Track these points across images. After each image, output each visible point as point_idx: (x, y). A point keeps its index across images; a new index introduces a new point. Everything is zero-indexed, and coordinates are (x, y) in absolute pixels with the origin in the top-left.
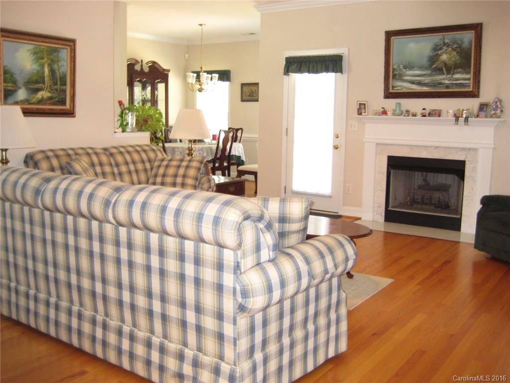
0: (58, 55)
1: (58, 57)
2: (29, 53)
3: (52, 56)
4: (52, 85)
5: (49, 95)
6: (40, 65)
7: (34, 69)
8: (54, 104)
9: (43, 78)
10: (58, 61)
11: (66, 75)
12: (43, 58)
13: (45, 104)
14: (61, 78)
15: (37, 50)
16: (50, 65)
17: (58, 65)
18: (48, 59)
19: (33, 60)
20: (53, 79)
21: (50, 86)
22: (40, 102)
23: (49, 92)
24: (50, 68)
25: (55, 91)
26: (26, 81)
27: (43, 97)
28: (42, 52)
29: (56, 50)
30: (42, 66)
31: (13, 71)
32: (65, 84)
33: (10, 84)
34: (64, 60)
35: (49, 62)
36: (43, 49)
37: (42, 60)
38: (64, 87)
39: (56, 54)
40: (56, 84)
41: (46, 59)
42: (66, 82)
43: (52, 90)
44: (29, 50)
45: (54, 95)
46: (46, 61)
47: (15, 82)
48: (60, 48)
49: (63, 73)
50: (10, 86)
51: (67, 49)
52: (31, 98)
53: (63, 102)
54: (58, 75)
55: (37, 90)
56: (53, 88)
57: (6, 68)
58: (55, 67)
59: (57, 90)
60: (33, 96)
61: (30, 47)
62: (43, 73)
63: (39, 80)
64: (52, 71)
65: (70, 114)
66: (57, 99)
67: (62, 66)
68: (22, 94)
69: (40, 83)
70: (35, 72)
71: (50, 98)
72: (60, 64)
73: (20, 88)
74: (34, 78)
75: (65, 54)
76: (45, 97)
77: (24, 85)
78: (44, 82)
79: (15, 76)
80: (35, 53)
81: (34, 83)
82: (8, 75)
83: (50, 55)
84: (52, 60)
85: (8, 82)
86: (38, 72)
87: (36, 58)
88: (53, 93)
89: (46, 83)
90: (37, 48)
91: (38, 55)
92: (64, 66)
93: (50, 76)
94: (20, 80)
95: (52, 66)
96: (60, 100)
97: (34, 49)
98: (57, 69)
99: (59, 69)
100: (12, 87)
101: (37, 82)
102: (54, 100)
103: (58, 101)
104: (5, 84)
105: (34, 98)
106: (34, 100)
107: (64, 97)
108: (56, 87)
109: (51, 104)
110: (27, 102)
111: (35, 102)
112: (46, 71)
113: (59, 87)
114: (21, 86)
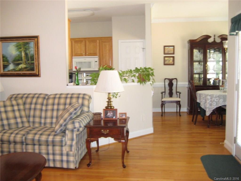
0: (29, 46)
1: (29, 47)
2: (14, 46)
3: (25, 47)
4: (26, 61)
5: (25, 66)
7: (17, 54)
8: (28, 71)
9: (22, 58)
11: (34, 55)
12: (21, 48)
13: (23, 71)
14: (31, 57)
15: (18, 45)
16: (25, 51)
17: (29, 50)
18: (24, 48)
19: (16, 50)
20: (27, 58)
21: (25, 62)
22: (20, 70)
23: (25, 65)
26: (13, 60)
27: (22, 67)
28: (20, 45)
29: (28, 43)
30: (21, 52)
31: (7, 56)
32: (33, 60)
33: (6, 62)
34: (32, 48)
36: (21, 43)
37: (20, 49)
38: (33, 62)
39: (28, 45)
40: (28, 60)
41: (22, 49)
42: (34, 59)
43: (26, 63)
44: (14, 45)
45: (28, 66)
46: (23, 49)
47: (8, 61)
48: (29, 42)
49: (32, 54)
50: (6, 63)
51: (33, 42)
52: (15, 68)
53: (33, 69)
54: (29, 55)
55: (19, 64)
56: (27, 63)
57: (4, 55)
58: (28, 52)
59: (29, 63)
60: (17, 67)
61: (14, 44)
62: (22, 55)
64: (26, 54)
65: (38, 75)
66: (29, 68)
67: (31, 51)
68: (11, 67)
69: (20, 60)
70: (17, 55)
71: (26, 68)
72: (30, 50)
73: (10, 64)
74: (17, 58)
75: (32, 44)
76: (23, 67)
77: (12, 62)
78: (22, 60)
79: (8, 58)
80: (17, 46)
81: (17, 61)
82: (4, 58)
83: (24, 46)
84: (26, 49)
85: (5, 62)
86: (19, 55)
87: (17, 49)
89: (23, 60)
90: (17, 44)
91: (18, 47)
92: (32, 51)
93: (25, 56)
94: (10, 60)
96: (31, 68)
97: (16, 44)
98: (29, 53)
99: (30, 52)
101: (18, 60)
102: (28, 68)
103: (30, 69)
104: (4, 63)
105: (17, 68)
106: (17, 69)
107: (33, 66)
108: (28, 62)
109: (26, 71)
110: (14, 70)
111: (18, 70)
112: (23, 54)
113: (30, 62)
114: (10, 63)
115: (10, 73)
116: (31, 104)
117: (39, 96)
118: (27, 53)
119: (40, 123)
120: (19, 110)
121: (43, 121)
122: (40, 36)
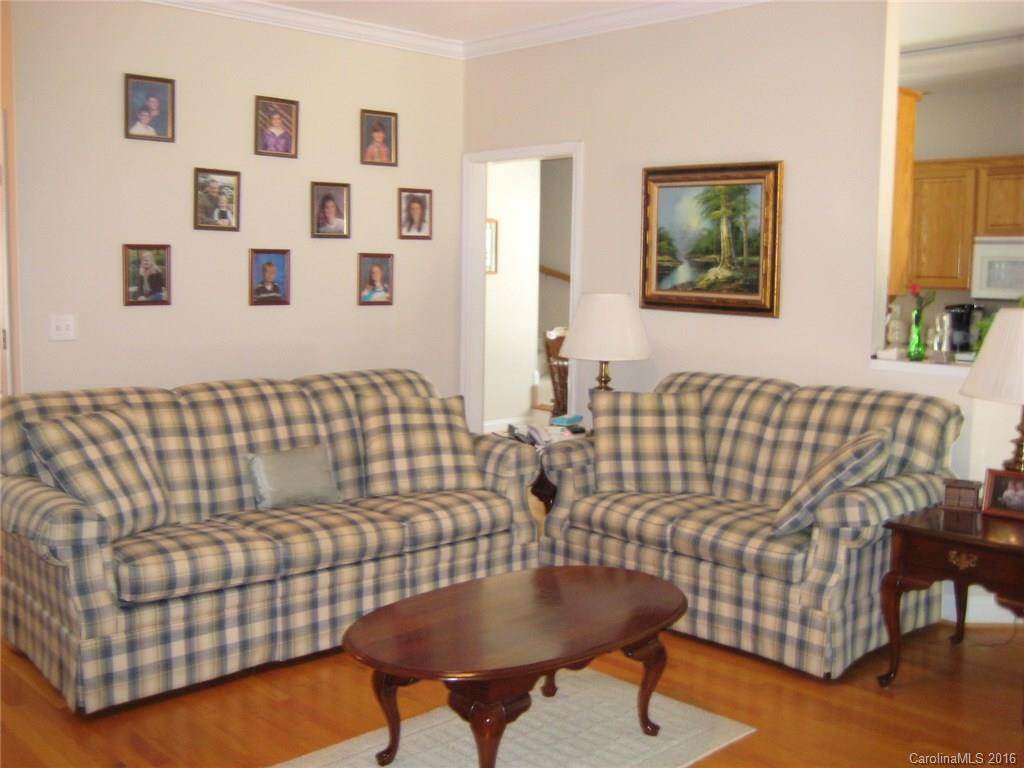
0: (745, 199)
1: (745, 202)
2: (696, 201)
3: (733, 203)
4: (734, 256)
5: (727, 273)
6: (714, 220)
7: (705, 229)
8: (737, 291)
9: (719, 243)
10: (745, 209)
11: (759, 235)
12: (718, 208)
13: (719, 291)
14: (750, 242)
15: (709, 194)
16: (730, 219)
17: (745, 216)
18: (727, 207)
19: (702, 213)
20: (735, 244)
21: (731, 257)
22: (712, 286)
23: (729, 268)
24: (730, 225)
25: (739, 267)
26: (690, 250)
27: (717, 278)
28: (717, 196)
29: (742, 190)
30: (717, 221)
31: (671, 235)
32: (757, 253)
33: (666, 258)
34: (756, 206)
35: (730, 212)
36: (720, 190)
37: (717, 212)
38: (755, 259)
39: (741, 197)
40: (740, 253)
41: (723, 209)
42: (758, 248)
43: (733, 264)
44: (697, 197)
45: (737, 274)
46: (725, 212)
47: (673, 254)
48: (749, 184)
49: (754, 230)
50: (666, 260)
51: (761, 184)
53: (752, 288)
54: (744, 235)
55: (707, 266)
56: (735, 262)
57: (662, 231)
58: (740, 221)
59: (741, 264)
60: (701, 275)
61: (699, 191)
62: (719, 234)
63: (711, 248)
64: (735, 231)
65: (767, 310)
66: (741, 282)
67: (753, 217)
68: (683, 274)
69: (712, 253)
70: (705, 233)
71: (730, 280)
72: (749, 215)
73: (681, 263)
74: (704, 245)
75: (756, 195)
76: (720, 277)
77: (686, 258)
78: (718, 251)
79: (674, 244)
80: (706, 201)
81: (704, 253)
82: (664, 243)
83: (729, 201)
84: (734, 210)
85: (665, 254)
86: (710, 232)
87: (707, 210)
88: (735, 269)
89: (722, 252)
90: (709, 191)
91: (710, 204)
92: (755, 217)
93: (729, 239)
94: (682, 247)
95: (735, 219)
96: (748, 283)
97: (703, 194)
98: (743, 224)
99: (746, 224)
100: (668, 261)
101: (708, 252)
102: (737, 282)
103: (742, 286)
104: (660, 258)
105: (702, 279)
106: (702, 284)
107: (754, 277)
108: (740, 258)
109: (730, 291)
110: (691, 286)
111: (704, 286)
112: (724, 230)
113: (745, 258)
114: (682, 259)
115: (678, 298)
116: (728, 413)
117: (760, 387)
118: (737, 224)
119: (749, 489)
120: (681, 431)
121: (758, 481)
122: (785, 163)
